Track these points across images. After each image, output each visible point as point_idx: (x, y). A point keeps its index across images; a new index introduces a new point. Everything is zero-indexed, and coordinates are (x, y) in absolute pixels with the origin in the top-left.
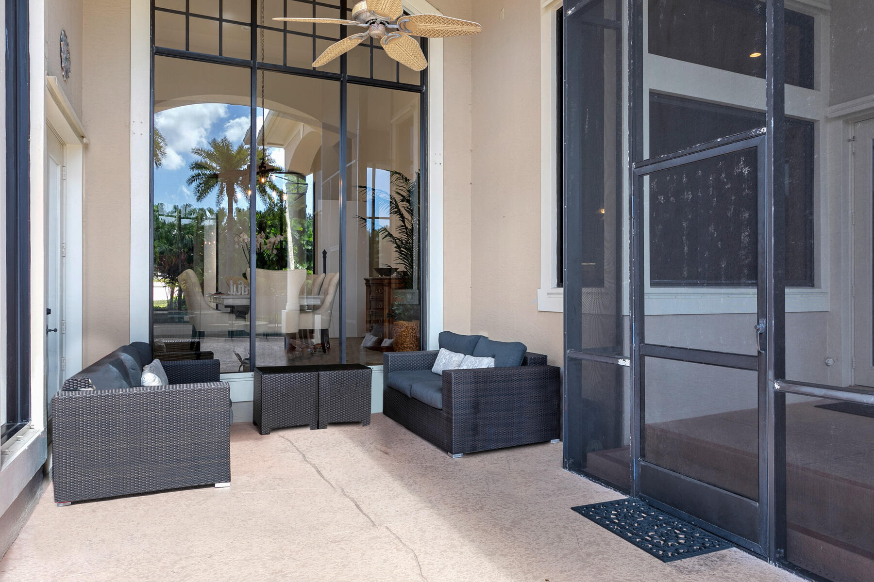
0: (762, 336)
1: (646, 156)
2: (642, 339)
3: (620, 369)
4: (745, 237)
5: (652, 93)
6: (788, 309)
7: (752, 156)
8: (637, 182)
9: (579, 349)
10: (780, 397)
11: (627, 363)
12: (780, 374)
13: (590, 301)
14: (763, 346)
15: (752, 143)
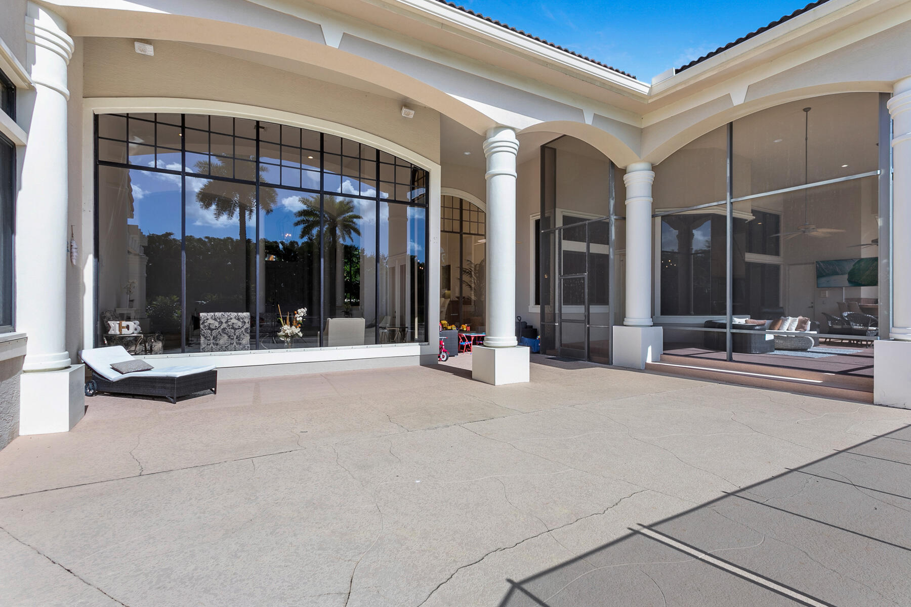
0: (585, 316)
1: (562, 274)
2: (561, 318)
3: (555, 325)
4: (582, 295)
5: (564, 251)
6: (590, 312)
7: (584, 278)
8: (560, 280)
9: (544, 322)
10: (589, 328)
11: (558, 324)
12: (589, 324)
13: (548, 309)
14: (585, 318)
15: (584, 276)
